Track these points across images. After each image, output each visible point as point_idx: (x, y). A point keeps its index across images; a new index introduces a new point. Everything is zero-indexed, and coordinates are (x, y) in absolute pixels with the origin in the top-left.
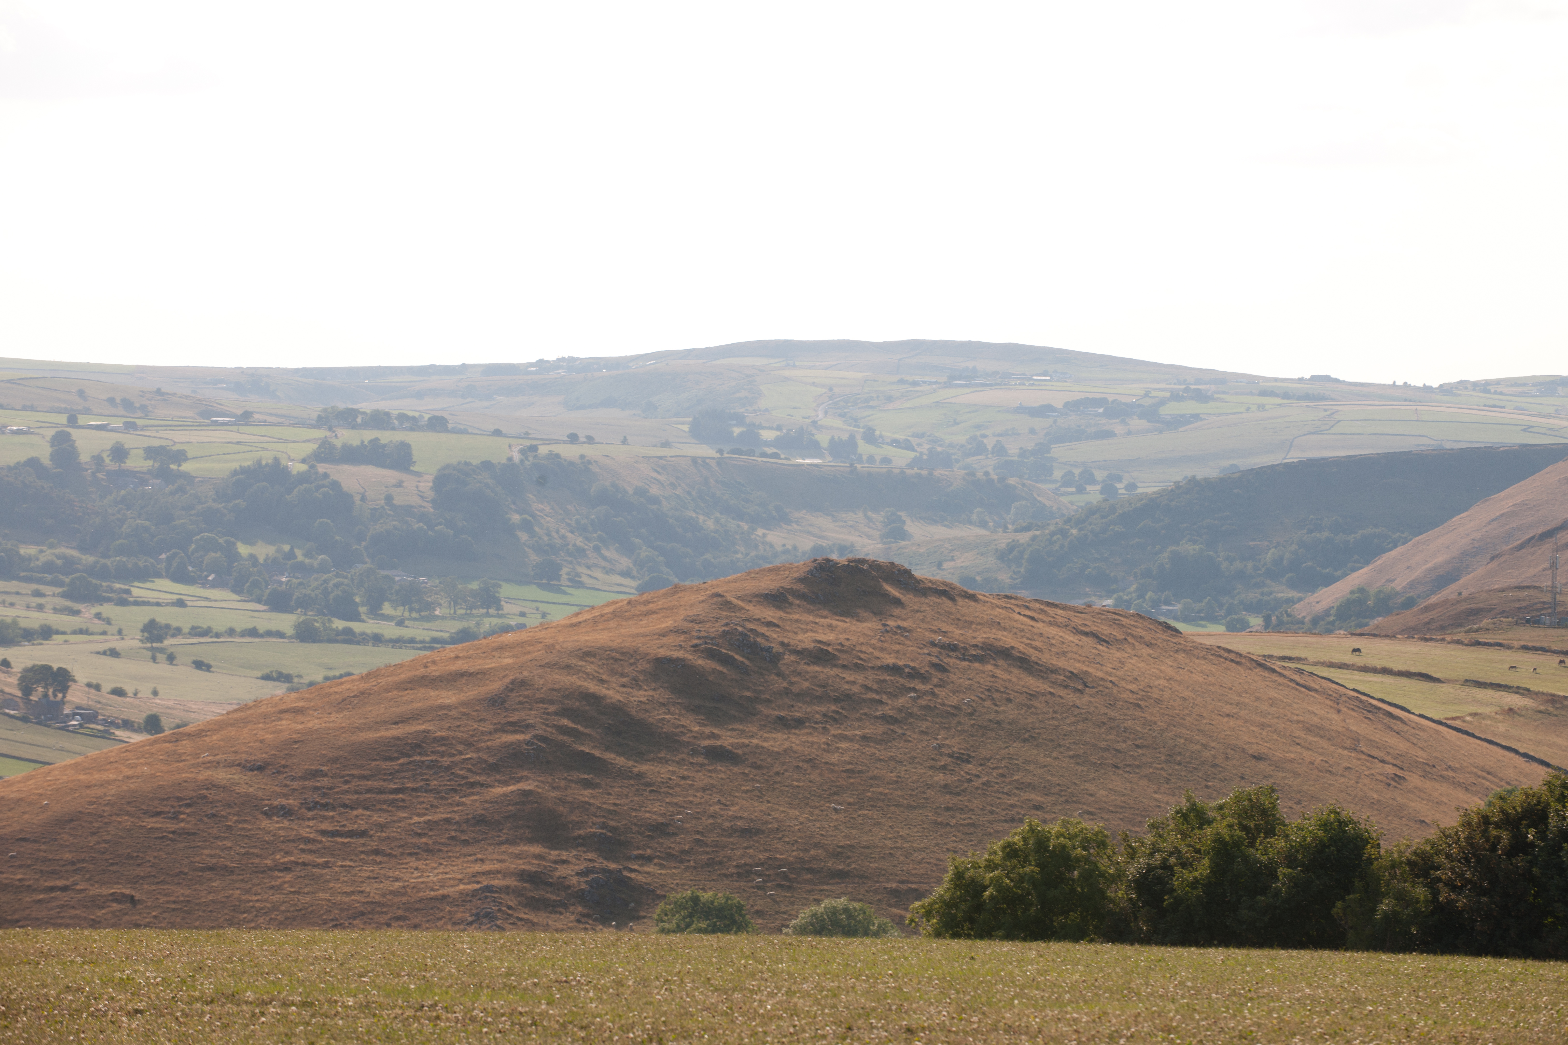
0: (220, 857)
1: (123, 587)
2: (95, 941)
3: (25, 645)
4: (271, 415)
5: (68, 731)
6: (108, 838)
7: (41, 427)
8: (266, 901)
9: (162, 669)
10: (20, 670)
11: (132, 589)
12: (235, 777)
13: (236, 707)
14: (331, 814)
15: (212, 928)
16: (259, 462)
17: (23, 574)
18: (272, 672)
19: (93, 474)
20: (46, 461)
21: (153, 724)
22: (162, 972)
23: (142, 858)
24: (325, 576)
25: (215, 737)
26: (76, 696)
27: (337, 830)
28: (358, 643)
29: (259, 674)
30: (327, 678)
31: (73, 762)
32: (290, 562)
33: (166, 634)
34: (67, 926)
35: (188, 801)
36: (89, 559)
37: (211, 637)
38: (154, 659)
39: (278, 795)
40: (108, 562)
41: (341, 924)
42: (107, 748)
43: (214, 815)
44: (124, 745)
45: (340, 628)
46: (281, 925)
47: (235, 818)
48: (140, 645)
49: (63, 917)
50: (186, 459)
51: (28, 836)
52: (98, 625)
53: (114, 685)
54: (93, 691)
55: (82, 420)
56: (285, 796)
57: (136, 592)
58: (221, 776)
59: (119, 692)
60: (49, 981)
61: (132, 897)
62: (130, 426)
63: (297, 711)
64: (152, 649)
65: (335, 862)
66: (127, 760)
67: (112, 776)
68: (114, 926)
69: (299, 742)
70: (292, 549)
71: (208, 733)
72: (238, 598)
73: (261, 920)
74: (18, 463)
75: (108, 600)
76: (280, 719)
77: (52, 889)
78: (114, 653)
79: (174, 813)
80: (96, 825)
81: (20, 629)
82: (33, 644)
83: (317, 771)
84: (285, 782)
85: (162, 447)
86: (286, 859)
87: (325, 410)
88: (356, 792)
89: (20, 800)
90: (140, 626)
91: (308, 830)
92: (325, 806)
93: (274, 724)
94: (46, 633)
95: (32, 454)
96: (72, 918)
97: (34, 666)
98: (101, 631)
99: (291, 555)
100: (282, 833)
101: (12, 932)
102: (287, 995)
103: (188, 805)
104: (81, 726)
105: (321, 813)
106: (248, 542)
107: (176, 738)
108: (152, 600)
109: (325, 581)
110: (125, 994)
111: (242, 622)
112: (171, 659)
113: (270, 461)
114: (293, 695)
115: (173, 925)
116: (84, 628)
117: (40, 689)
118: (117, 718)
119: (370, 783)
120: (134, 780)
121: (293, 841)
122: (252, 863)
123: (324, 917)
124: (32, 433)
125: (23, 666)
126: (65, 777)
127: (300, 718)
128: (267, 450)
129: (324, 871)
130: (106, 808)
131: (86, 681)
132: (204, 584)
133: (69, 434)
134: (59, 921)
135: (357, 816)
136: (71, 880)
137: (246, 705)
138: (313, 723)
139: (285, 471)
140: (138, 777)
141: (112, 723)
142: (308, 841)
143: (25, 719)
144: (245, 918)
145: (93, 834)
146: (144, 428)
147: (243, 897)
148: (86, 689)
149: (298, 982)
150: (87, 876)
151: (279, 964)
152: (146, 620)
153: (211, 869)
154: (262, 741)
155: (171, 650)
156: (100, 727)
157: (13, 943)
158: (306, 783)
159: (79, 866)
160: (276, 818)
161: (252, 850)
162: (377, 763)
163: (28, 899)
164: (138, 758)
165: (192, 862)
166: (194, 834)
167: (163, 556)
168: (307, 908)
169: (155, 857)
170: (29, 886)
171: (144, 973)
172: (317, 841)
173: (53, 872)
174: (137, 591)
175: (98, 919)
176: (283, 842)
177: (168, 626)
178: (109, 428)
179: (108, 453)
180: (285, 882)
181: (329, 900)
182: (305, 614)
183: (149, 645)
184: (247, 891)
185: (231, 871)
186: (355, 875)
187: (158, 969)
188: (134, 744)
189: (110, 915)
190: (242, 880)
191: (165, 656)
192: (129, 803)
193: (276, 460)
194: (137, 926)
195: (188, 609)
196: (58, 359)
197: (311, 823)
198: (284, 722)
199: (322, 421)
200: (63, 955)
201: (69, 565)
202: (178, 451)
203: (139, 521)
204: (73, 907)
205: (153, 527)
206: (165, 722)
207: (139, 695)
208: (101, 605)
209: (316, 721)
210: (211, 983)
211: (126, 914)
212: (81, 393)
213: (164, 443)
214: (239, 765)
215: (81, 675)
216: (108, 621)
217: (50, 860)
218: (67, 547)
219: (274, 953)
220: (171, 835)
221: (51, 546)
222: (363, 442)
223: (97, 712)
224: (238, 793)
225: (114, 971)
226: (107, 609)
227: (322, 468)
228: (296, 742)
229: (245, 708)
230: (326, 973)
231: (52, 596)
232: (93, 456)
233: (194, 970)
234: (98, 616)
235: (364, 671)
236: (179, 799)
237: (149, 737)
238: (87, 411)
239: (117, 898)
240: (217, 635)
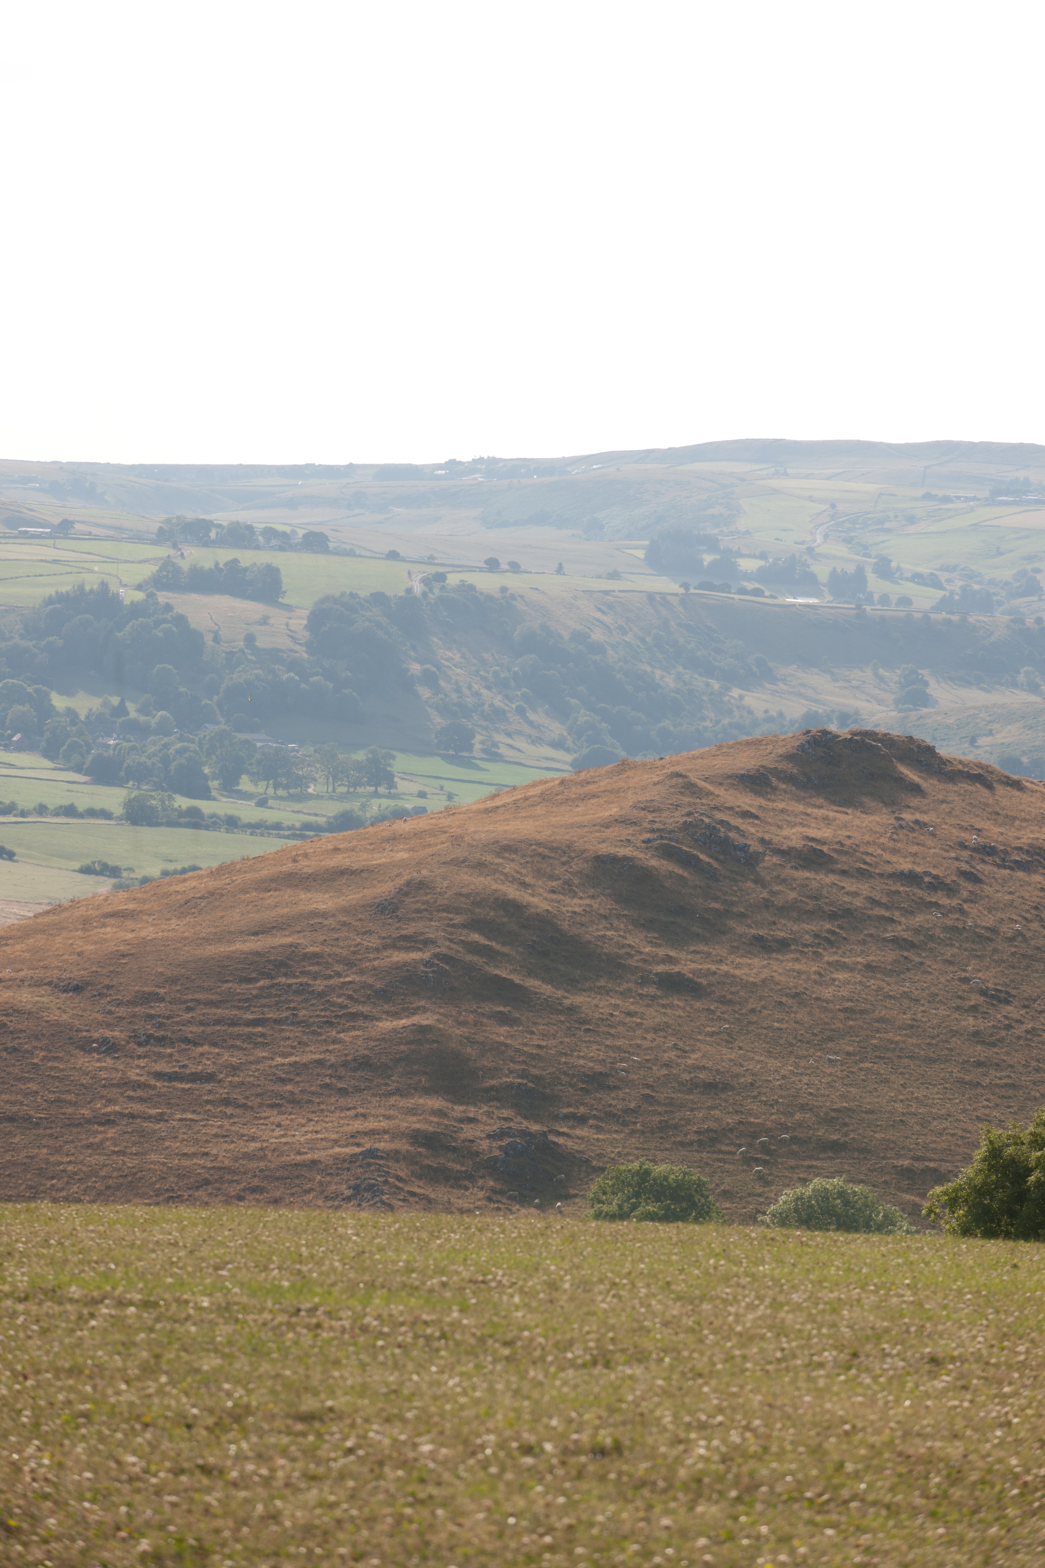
0: (23, 1104)
4: (98, 525)
8: (82, 1162)
12: (45, 999)
13: (46, 908)
14: (169, 1051)
16: (81, 587)
18: (94, 863)
24: (166, 740)
25: (18, 947)
27: (176, 1072)
28: (207, 828)
29: (77, 865)
30: (165, 873)
32: (120, 720)
37: (15, 816)
39: (100, 1024)
41: (178, 1196)
43: (15, 1049)
45: (184, 807)
46: (101, 1196)
47: (43, 1054)
56: (109, 1026)
58: (25, 997)
63: (126, 915)
65: (172, 1114)
69: (127, 955)
70: (122, 703)
71: (10, 942)
72: (52, 765)
73: (74, 1189)
76: (104, 925)
83: (150, 994)
84: (109, 1007)
86: (108, 1109)
87: (168, 521)
88: (201, 1023)
91: (138, 1071)
92: (161, 1041)
93: (95, 931)
99: (121, 710)
100: (103, 1074)
105: (156, 1049)
106: (66, 692)
109: (166, 746)
111: (57, 798)
113: (95, 587)
114: (122, 895)
119: (220, 1011)
122: (64, 1114)
123: (157, 1186)
127: (129, 924)
128: (92, 572)
129: (158, 1126)
132: (8, 746)
135: (202, 1054)
137: (60, 906)
138: (148, 932)
139: (116, 600)
142: (137, 1085)
144: (53, 1185)
147: (52, 1158)
153: (11, 1119)
154: (80, 954)
158: (136, 1010)
160: (96, 1055)
161: (64, 1096)
162: (230, 985)
168: (135, 1174)
172: (149, 1086)
176: (104, 1086)
180: (107, 1139)
181: (164, 1164)
182: (139, 788)
184: (58, 1150)
185: (36, 1123)
186: (198, 1132)
190: (51, 1135)
193: (104, 585)
197: (142, 1062)
198: (108, 929)
199: (163, 536)
209: (151, 929)
214: (49, 984)
222: (217, 564)
224: (47, 1022)
227: (163, 597)
228: (124, 956)
229: (59, 909)
235: (215, 865)
240: (23, 814)
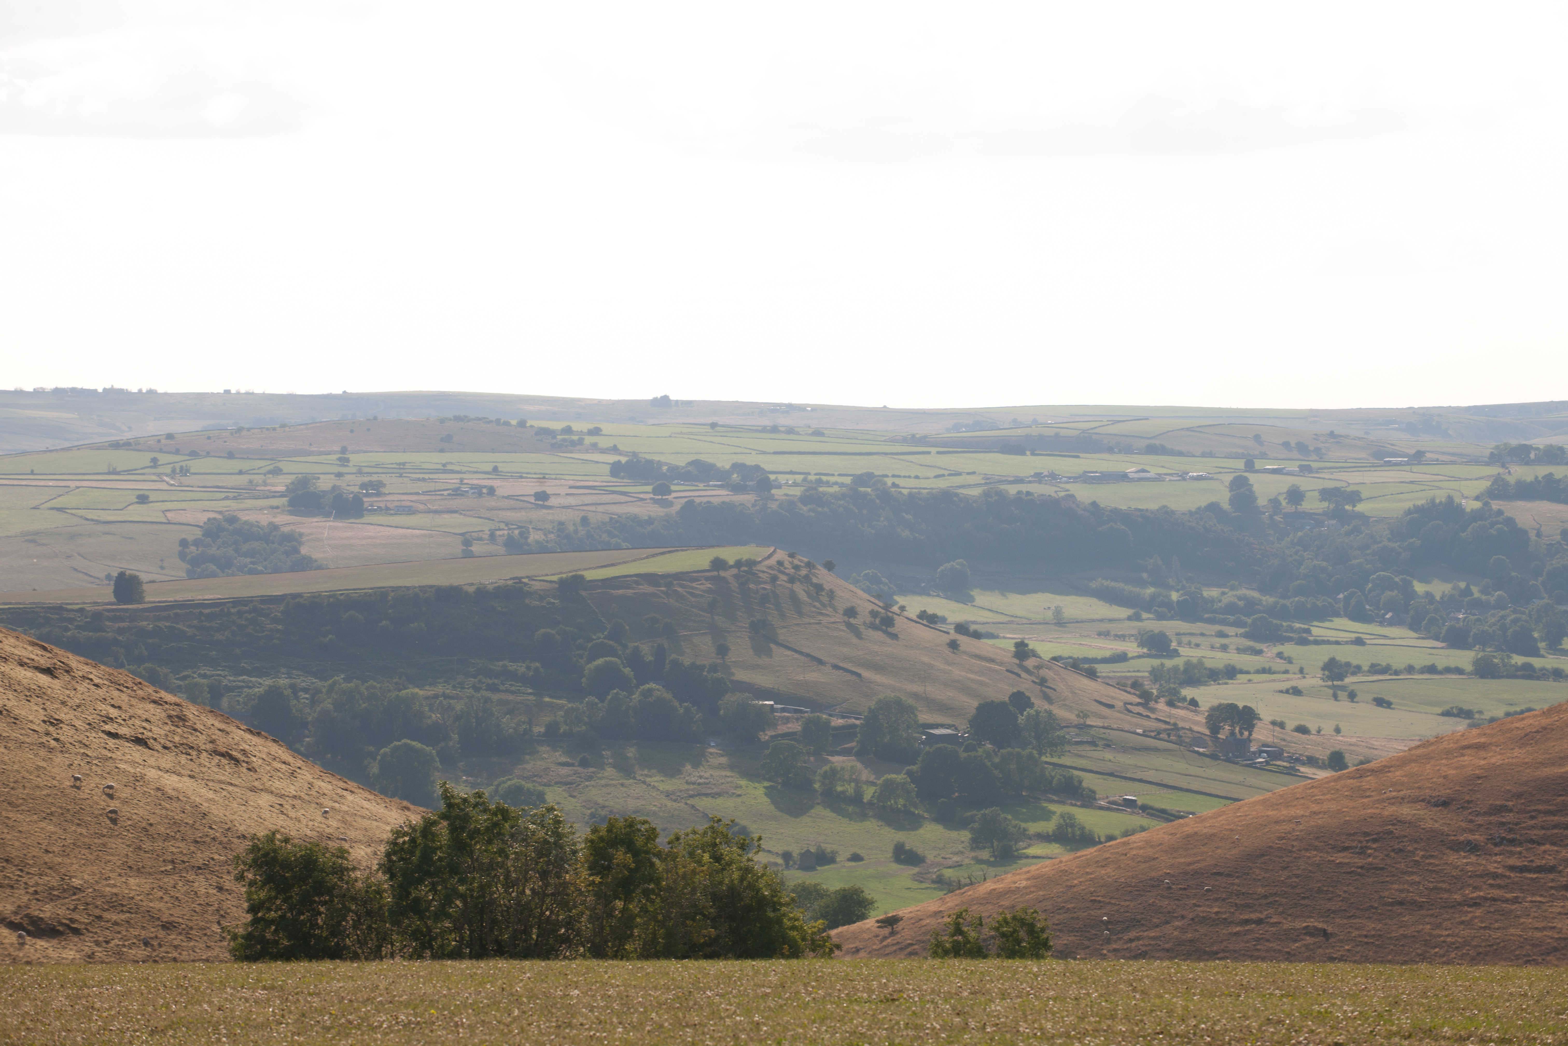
0: (1408, 891)
1: (1303, 626)
2: (1292, 974)
3: (1211, 685)
4: (1444, 453)
5: (1256, 768)
6: (1299, 872)
7: (1220, 473)
8: (1457, 935)
9: (1344, 706)
10: (1207, 709)
11: (1312, 628)
12: (1421, 813)
13: (1418, 743)
14: (1518, 849)
15: (1405, 963)
16: (1433, 500)
17: (1206, 616)
18: (1452, 708)
19: (1271, 517)
20: (1226, 506)
21: (1336, 760)
22: (1358, 1006)
23: (1333, 892)
24: (1503, 613)
25: (1398, 773)
26: (1261, 734)
27: (1525, 866)
28: (1538, 678)
29: (1439, 710)
30: (1508, 714)
31: (1261, 798)
32: (1466, 599)
33: (1347, 672)
34: (1264, 959)
35: (1375, 836)
36: (1268, 600)
37: (1391, 675)
38: (1335, 697)
39: (1464, 830)
40: (1288, 602)
41: (1534, 960)
42: (1295, 785)
43: (1401, 850)
44: (1310, 781)
45: (1519, 663)
46: (1474, 961)
47: (1422, 853)
48: (1321, 683)
49: (1258, 950)
50: (1360, 500)
51: (1222, 870)
52: (1280, 665)
53: (1297, 723)
54: (1277, 729)
55: (1259, 464)
56: (1471, 831)
57: (1315, 631)
58: (1406, 811)
59: (1302, 730)
60: (1250, 1013)
61: (1325, 930)
62: (1305, 469)
63: (1479, 747)
64: (1333, 687)
65: (1525, 897)
66: (1313, 796)
67: (1300, 812)
68: (1309, 959)
69: (1482, 777)
70: (1468, 587)
71: (1392, 769)
72: (1417, 635)
73: (1453, 955)
74: (1199, 508)
75: (1289, 639)
76: (1463, 755)
77: (1247, 922)
78: (1296, 692)
79: (1362, 848)
80: (1286, 859)
81: (1206, 669)
82: (1219, 684)
83: (1502, 806)
84: (1470, 817)
85: (1337, 489)
86: (1475, 895)
87: (1497, 447)
88: (1543, 828)
89: (1213, 835)
90: (1321, 664)
91: (1496, 865)
92: (1512, 842)
93: (1456, 760)
94: (1231, 672)
95: (1213, 499)
96: (1267, 951)
97: (1220, 705)
98: (1283, 669)
99: (1467, 592)
100: (1469, 868)
101: (1211, 964)
102: (1484, 1031)
103: (1375, 841)
104: (1267, 763)
105: (1508, 849)
106: (1424, 580)
107: (1360, 775)
108: (1331, 639)
109: (1503, 617)
110: (1324, 1027)
111: (1421, 659)
112: (1352, 696)
113: (1443, 500)
114: (1475, 731)
115: (1366, 960)
116: (1267, 667)
117: (1227, 727)
118: (1301, 755)
119: (1556, 818)
120: (1321, 816)
121: (1481, 876)
122: (1441, 898)
123: (1517, 953)
124: (1211, 479)
125: (1209, 705)
126: (1254, 813)
127: (1482, 753)
128: (1440, 488)
129: (1514, 907)
130: (1295, 843)
131: (1270, 719)
132: (1382, 622)
133: (1246, 479)
134: (1256, 954)
135: (1545, 852)
136: (1265, 913)
137: (1428, 741)
138: (1496, 759)
139: (1459, 509)
140: (1325, 813)
141: (1297, 760)
142: (1495, 876)
143: (1213, 757)
144: (1436, 953)
145: (1284, 868)
146: (1319, 470)
147: (1435, 932)
148: (1271, 727)
149: (1495, 1018)
150: (1281, 909)
151: (1475, 1000)
152: (1326, 659)
153: (1401, 903)
154: (1445, 777)
155: (1351, 688)
156: (1285, 764)
157: (1214, 975)
158: (1491, 818)
159: (1271, 899)
160: (1462, 854)
161: (1440, 885)
162: (1563, 798)
163: (1224, 931)
164: (1324, 794)
165: (1381, 897)
166: (1382, 869)
167: (1341, 596)
168: (1499, 943)
169: (1345, 892)
170: (1225, 919)
171: (1341, 1007)
172: (1505, 876)
173: (1247, 906)
174: (1318, 630)
175: (1293, 952)
176: (1470, 877)
177: (1348, 664)
178: (1285, 471)
179: (1285, 496)
180: (1476, 917)
181: (1520, 936)
182: (1483, 651)
183: (1330, 683)
184: (1439, 926)
185: (1420, 906)
186: (1546, 911)
187: (1354, 1003)
188: (1319, 780)
189: (1303, 949)
190: (1432, 915)
191: (1346, 694)
192: (1317, 838)
193: (1450, 498)
194: (1332, 959)
195: (1367, 647)
196: (1234, 406)
197: (1499, 858)
198: (1466, 758)
199: (1495, 458)
200: (1262, 988)
201: (1250, 606)
202: (1352, 492)
203: (1315, 562)
204: (1268, 941)
205: (1330, 568)
206: (1349, 759)
207: (1322, 733)
208: (1283, 644)
209: (1499, 757)
210: (1407, 1018)
211: (1320, 947)
212: (1257, 438)
213: (1338, 484)
214: (1423, 800)
215: (1266, 713)
216: (1290, 661)
217: (1243, 893)
218: (1248, 589)
219: (1469, 989)
220: (1359, 870)
221: (1233, 588)
222: (1536, 477)
223: (1282, 750)
224: (1423, 829)
225: (1312, 1005)
226: (1289, 649)
227: (1495, 505)
228: (1479, 778)
229: (1426, 744)
230: (1523, 1010)
231: (1235, 637)
232: (1270, 500)
233: (1390, 1004)
234: (1280, 655)
235: (1546, 706)
236: (1366, 834)
237: (1334, 773)
238: (1264, 456)
239: (1310, 932)
240: (1396, 673)
